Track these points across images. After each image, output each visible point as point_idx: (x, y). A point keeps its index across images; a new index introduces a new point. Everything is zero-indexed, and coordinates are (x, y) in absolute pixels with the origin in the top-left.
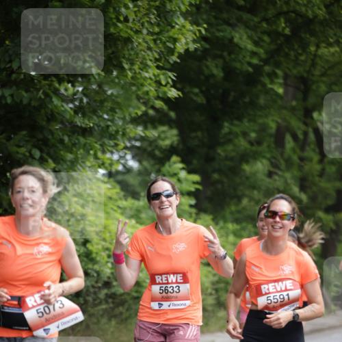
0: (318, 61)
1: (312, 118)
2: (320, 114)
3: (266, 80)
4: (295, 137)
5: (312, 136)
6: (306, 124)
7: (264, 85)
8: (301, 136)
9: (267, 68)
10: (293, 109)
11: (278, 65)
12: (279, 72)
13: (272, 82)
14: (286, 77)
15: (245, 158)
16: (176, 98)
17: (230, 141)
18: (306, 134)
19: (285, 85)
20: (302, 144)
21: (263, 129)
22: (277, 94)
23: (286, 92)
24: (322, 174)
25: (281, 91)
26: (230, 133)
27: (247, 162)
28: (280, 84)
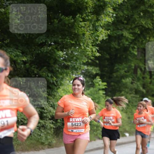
3: (131, 49)
4: (141, 70)
7: (130, 51)
8: (143, 69)
9: (132, 45)
10: (141, 60)
11: (135, 44)
12: (136, 47)
13: (133, 50)
14: (138, 48)
15: (124, 77)
16: (99, 56)
17: (118, 71)
18: (145, 68)
19: (138, 51)
20: (144, 72)
21: (130, 67)
22: (134, 54)
23: (138, 54)
24: (151, 83)
25: (136, 53)
26: (118, 68)
27: (124, 79)
28: (136, 51)
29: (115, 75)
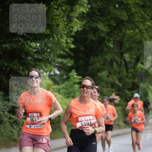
0: (126, 35)
1: (123, 56)
2: (126, 54)
3: (106, 42)
4: (117, 63)
5: (123, 63)
6: (121, 59)
7: (106, 44)
8: (119, 63)
9: (107, 38)
10: (116, 53)
11: (111, 36)
12: (111, 39)
13: (109, 43)
14: (114, 41)
15: (99, 70)
16: (73, 48)
17: (93, 64)
18: (121, 62)
19: (114, 44)
20: (120, 66)
21: (106, 60)
22: (110, 47)
23: (114, 46)
24: (127, 76)
25: (112, 46)
26: (94, 61)
27: (100, 72)
28: (112, 44)
29: (90, 68)
